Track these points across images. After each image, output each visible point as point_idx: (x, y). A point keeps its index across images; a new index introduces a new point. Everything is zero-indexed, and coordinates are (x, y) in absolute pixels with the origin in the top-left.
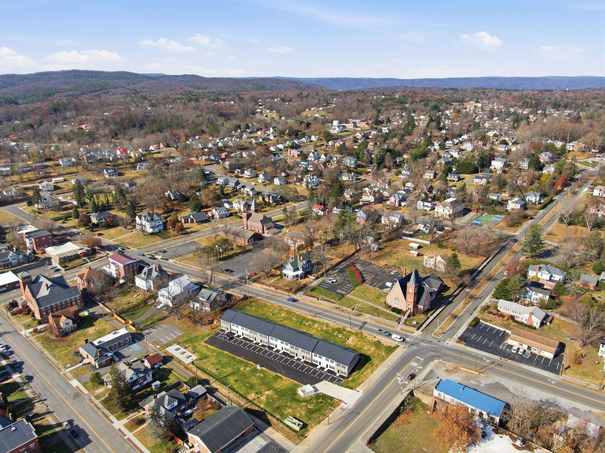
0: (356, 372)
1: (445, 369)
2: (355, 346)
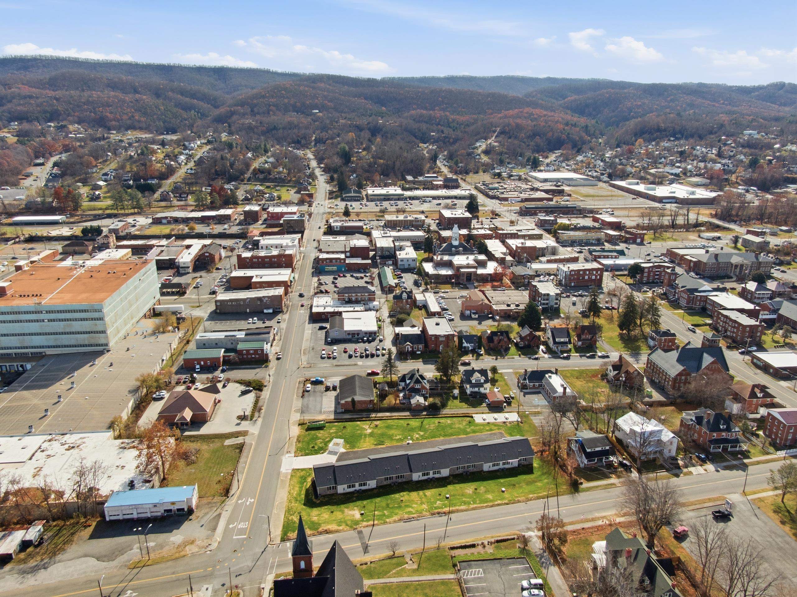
0: (308, 486)
1: (198, 542)
2: (343, 512)
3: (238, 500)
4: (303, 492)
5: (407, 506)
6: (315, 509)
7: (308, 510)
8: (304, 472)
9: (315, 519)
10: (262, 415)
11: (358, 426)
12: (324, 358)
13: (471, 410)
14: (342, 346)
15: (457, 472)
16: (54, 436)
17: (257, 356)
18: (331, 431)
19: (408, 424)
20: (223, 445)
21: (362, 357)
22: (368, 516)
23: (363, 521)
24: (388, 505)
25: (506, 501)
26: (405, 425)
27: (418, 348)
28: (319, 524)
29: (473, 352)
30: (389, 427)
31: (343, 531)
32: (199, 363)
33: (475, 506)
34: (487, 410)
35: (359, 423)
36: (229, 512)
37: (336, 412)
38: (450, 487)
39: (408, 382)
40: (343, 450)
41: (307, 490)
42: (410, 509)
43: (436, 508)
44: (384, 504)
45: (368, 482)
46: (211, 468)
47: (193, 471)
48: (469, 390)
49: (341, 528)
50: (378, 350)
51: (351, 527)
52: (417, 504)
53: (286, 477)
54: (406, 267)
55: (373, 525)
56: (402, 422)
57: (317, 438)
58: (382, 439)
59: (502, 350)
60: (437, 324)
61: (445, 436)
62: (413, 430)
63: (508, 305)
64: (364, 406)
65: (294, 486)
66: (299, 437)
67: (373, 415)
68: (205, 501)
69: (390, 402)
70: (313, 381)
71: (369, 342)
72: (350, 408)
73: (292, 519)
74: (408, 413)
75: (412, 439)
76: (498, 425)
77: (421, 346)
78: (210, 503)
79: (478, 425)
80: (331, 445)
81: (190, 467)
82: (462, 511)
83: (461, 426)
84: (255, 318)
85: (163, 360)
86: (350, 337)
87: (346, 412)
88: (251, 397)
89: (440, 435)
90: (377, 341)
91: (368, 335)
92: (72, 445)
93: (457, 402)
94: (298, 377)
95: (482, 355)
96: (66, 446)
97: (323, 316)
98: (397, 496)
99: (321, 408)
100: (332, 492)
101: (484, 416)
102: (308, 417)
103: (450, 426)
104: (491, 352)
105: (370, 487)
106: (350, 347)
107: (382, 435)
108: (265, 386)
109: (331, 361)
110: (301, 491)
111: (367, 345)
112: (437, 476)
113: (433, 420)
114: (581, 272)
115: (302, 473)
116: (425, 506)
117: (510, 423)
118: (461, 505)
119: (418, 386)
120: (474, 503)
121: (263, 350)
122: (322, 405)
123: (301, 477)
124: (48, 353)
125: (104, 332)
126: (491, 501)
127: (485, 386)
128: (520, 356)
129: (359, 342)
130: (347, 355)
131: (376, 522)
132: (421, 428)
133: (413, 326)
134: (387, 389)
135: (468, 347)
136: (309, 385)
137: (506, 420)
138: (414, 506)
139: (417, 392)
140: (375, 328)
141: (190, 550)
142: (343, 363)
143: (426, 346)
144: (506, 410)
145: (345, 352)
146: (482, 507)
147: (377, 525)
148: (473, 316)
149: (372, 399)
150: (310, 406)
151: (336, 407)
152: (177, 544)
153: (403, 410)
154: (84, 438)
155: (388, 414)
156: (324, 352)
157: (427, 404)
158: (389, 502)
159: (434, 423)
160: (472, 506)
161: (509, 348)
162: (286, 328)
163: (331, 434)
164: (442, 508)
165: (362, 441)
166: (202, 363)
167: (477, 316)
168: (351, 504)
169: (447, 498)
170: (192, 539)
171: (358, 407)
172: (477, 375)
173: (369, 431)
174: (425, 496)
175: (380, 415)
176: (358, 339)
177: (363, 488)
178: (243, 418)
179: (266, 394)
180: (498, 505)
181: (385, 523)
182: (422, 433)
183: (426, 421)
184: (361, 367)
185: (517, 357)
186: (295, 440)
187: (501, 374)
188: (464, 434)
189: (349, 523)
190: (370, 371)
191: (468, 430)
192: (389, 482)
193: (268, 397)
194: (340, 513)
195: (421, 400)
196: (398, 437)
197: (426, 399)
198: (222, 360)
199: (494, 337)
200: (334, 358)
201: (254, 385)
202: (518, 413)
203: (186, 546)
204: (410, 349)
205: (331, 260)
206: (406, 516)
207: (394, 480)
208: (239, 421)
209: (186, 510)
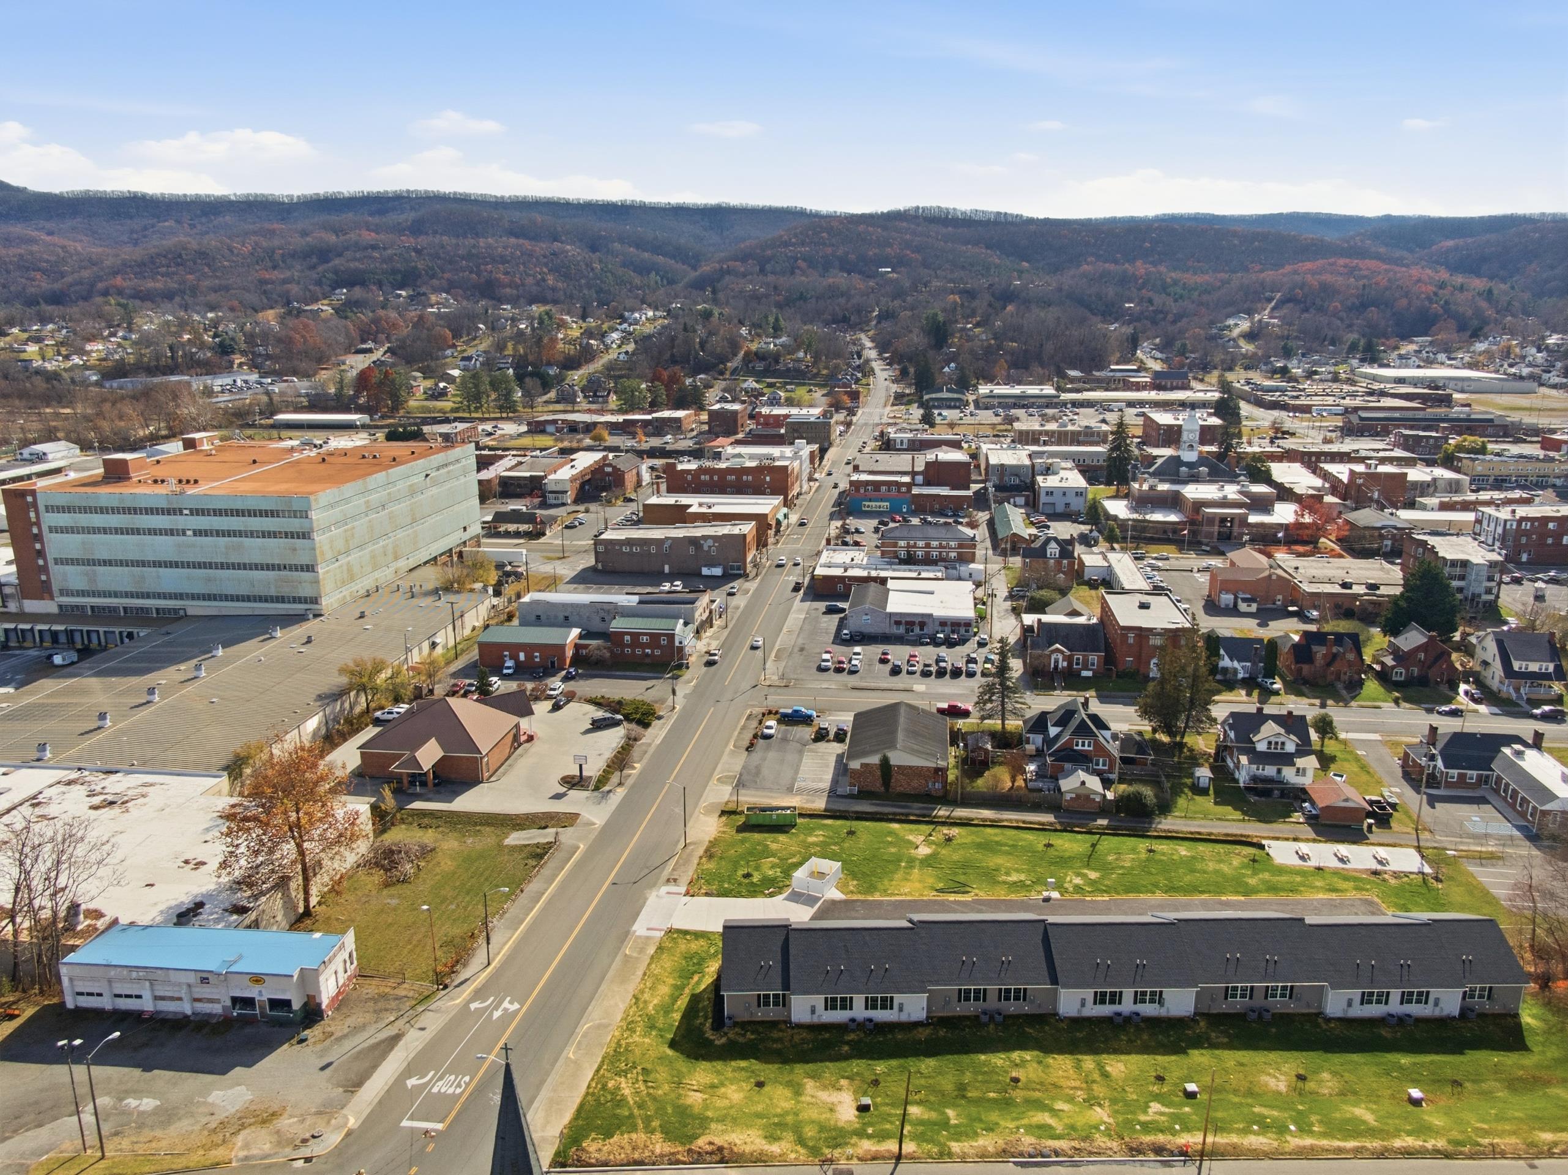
0: (703, 987)
1: (285, 1123)
2: (797, 1090)
3: (473, 999)
4: (682, 1003)
5: (1038, 1105)
6: (704, 1065)
7: (681, 1063)
8: (702, 942)
9: (695, 1099)
10: (630, 782)
11: (891, 833)
12: (826, 670)
13: (1253, 829)
14: (876, 650)
15: (1224, 1008)
16: (86, 773)
17: (657, 652)
18: (811, 839)
19: (1049, 845)
20: (500, 846)
21: (926, 674)
22: (886, 1118)
23: (861, 1134)
24: (961, 1088)
25: (1441, 1143)
26: (1040, 847)
27: (1086, 661)
28: (703, 1122)
29: (1249, 684)
30: (988, 847)
31: (781, 1161)
32: (514, 657)
33: (1308, 1141)
34: (1308, 831)
35: (895, 826)
36: (427, 1035)
37: (833, 794)
38: (1198, 1057)
39: (1053, 731)
40: (835, 894)
41: (695, 999)
42: (1045, 1118)
43: (1147, 1127)
44: (947, 1083)
45: (898, 998)
46: (444, 900)
47: (394, 902)
48: (1244, 769)
49: (775, 1148)
50: (971, 660)
51: (814, 1151)
52: (1071, 1100)
53: (642, 950)
54: (1060, 508)
55: (899, 1158)
56: (1029, 836)
57: (767, 853)
58: (962, 878)
59: (1339, 686)
60: (1144, 606)
61: (1171, 889)
62: (1064, 862)
63: (1345, 585)
64: (915, 783)
65: (658, 980)
66: (713, 844)
67: (942, 812)
68: (371, 988)
69: (997, 780)
70: (785, 715)
71: (951, 644)
72: (879, 787)
73: (618, 1088)
74: (1049, 818)
75: (1059, 887)
76: (1356, 879)
77: (1094, 658)
78: (384, 996)
79: (1281, 870)
80: (800, 874)
81: (393, 890)
82: (1256, 1155)
83: (1225, 868)
84: (678, 583)
85: (434, 645)
86: (901, 630)
87: (864, 795)
88: (613, 738)
89: (1156, 885)
90: (972, 644)
91: (948, 629)
92: (110, 798)
93: (1207, 803)
94: (747, 706)
95: (1276, 693)
96: (96, 800)
97: (840, 587)
98: (998, 1060)
99: (794, 780)
100: (771, 1013)
101: (1305, 848)
102: (750, 798)
103: (1189, 864)
104: (1304, 689)
105: (904, 1018)
106: (898, 654)
107: (965, 866)
108: (660, 718)
109: (843, 677)
110: (674, 999)
111: (943, 651)
112: (1148, 1009)
113: (1131, 842)
114: (1551, 525)
115: (695, 946)
116: (1101, 1115)
117: (1396, 875)
118: (1246, 1131)
119: (1083, 746)
120: (1304, 1129)
121: (671, 637)
122: (797, 772)
123: (688, 957)
124: (190, 612)
125: (310, 568)
126: (1372, 1132)
127: (1300, 762)
128: (1396, 701)
129: (922, 644)
130: (888, 668)
131: (909, 1147)
132: (1090, 859)
133: (1075, 613)
134: (989, 747)
135: (1235, 671)
136: (772, 723)
137: (1375, 866)
138: (1060, 1105)
139: (1082, 760)
140: (969, 613)
141: (246, 1146)
142: (873, 685)
143: (1110, 659)
144: (1372, 838)
145: (884, 661)
146: (1340, 1150)
147: (913, 1158)
148: (1243, 607)
149: (942, 763)
150: (765, 772)
151: (835, 782)
152: (221, 1116)
153: (1036, 807)
154: (151, 785)
155: (987, 813)
156: (826, 656)
157: (1110, 795)
158: (967, 1077)
159: (1134, 850)
160: (1295, 1142)
161: (1360, 684)
162: (746, 607)
163: (808, 846)
164: (1174, 1133)
165: (899, 875)
166: (522, 656)
167: (1254, 607)
168: (830, 1068)
169: (1191, 1095)
170: (275, 1107)
171: (900, 784)
172: (1270, 729)
173: (924, 851)
174: (1105, 1075)
175: (961, 813)
176: (921, 637)
177: (881, 1015)
178: (574, 782)
179: (655, 735)
180: (1408, 1153)
181: (944, 1155)
182: (1093, 875)
183: (1108, 843)
184: (921, 695)
185: (1388, 706)
186: (701, 851)
187: (1345, 742)
188: (1237, 893)
189: (809, 1132)
190: (945, 705)
191: (1252, 881)
192: (972, 1008)
193: (658, 741)
194: (788, 1093)
195: (1094, 783)
196: (1014, 877)
197: (1107, 783)
198: (569, 653)
199: (1315, 648)
200: (852, 672)
201: (628, 709)
202: (1419, 849)
203: (243, 1127)
204: (1063, 664)
205: (877, 485)
206: (1028, 1141)
207: (992, 1003)
208: (563, 790)
209: (296, 1005)
